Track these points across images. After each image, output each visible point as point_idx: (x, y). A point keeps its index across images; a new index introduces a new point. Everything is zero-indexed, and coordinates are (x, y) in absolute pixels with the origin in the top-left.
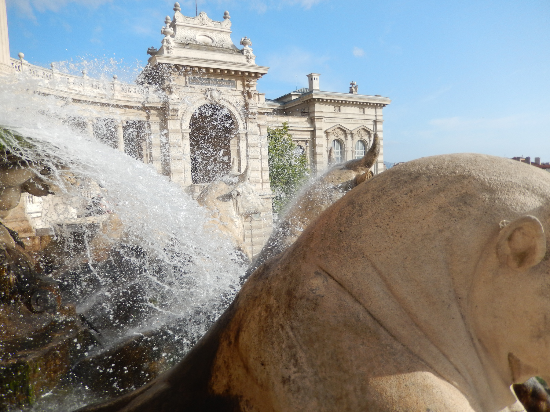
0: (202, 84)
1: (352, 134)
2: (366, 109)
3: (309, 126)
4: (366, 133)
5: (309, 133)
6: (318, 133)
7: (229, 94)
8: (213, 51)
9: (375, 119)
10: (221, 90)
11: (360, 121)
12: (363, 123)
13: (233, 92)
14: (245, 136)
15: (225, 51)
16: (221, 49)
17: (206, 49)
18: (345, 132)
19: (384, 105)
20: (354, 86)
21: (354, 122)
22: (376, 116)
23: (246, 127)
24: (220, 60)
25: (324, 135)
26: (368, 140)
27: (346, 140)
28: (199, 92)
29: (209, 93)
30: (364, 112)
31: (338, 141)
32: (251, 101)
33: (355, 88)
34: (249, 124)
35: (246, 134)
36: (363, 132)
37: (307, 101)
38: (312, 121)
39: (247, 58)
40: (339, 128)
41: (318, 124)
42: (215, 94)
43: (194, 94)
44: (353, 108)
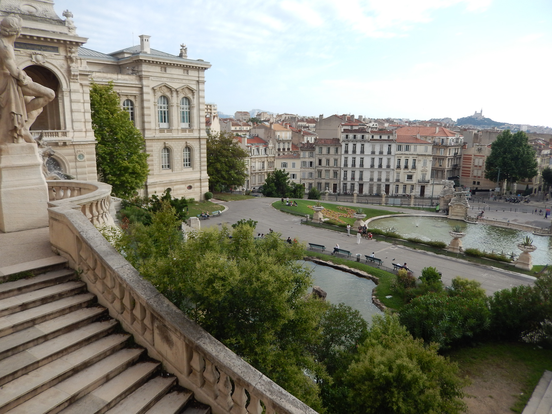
0: (27, 49)
1: (177, 91)
2: (190, 72)
3: (137, 83)
4: (190, 91)
5: (137, 89)
6: (145, 90)
7: (53, 58)
8: (37, 21)
9: (197, 79)
10: (45, 54)
11: (184, 81)
12: (187, 82)
13: (57, 57)
14: (68, 94)
15: (48, 21)
16: (43, 20)
17: (30, 19)
18: (170, 89)
19: (206, 69)
20: (184, 48)
21: (179, 82)
22: (199, 77)
23: (68, 86)
24: (43, 29)
25: (151, 92)
26: (191, 98)
27: (172, 96)
28: (25, 55)
29: (33, 56)
30: (188, 74)
31: (164, 97)
32: (73, 65)
33: (184, 50)
34: (72, 84)
35: (70, 92)
36: (187, 90)
37: (136, 61)
38: (141, 78)
39: (69, 28)
40: (165, 86)
41: (145, 82)
42: (39, 57)
43: (20, 57)
44: (177, 70)
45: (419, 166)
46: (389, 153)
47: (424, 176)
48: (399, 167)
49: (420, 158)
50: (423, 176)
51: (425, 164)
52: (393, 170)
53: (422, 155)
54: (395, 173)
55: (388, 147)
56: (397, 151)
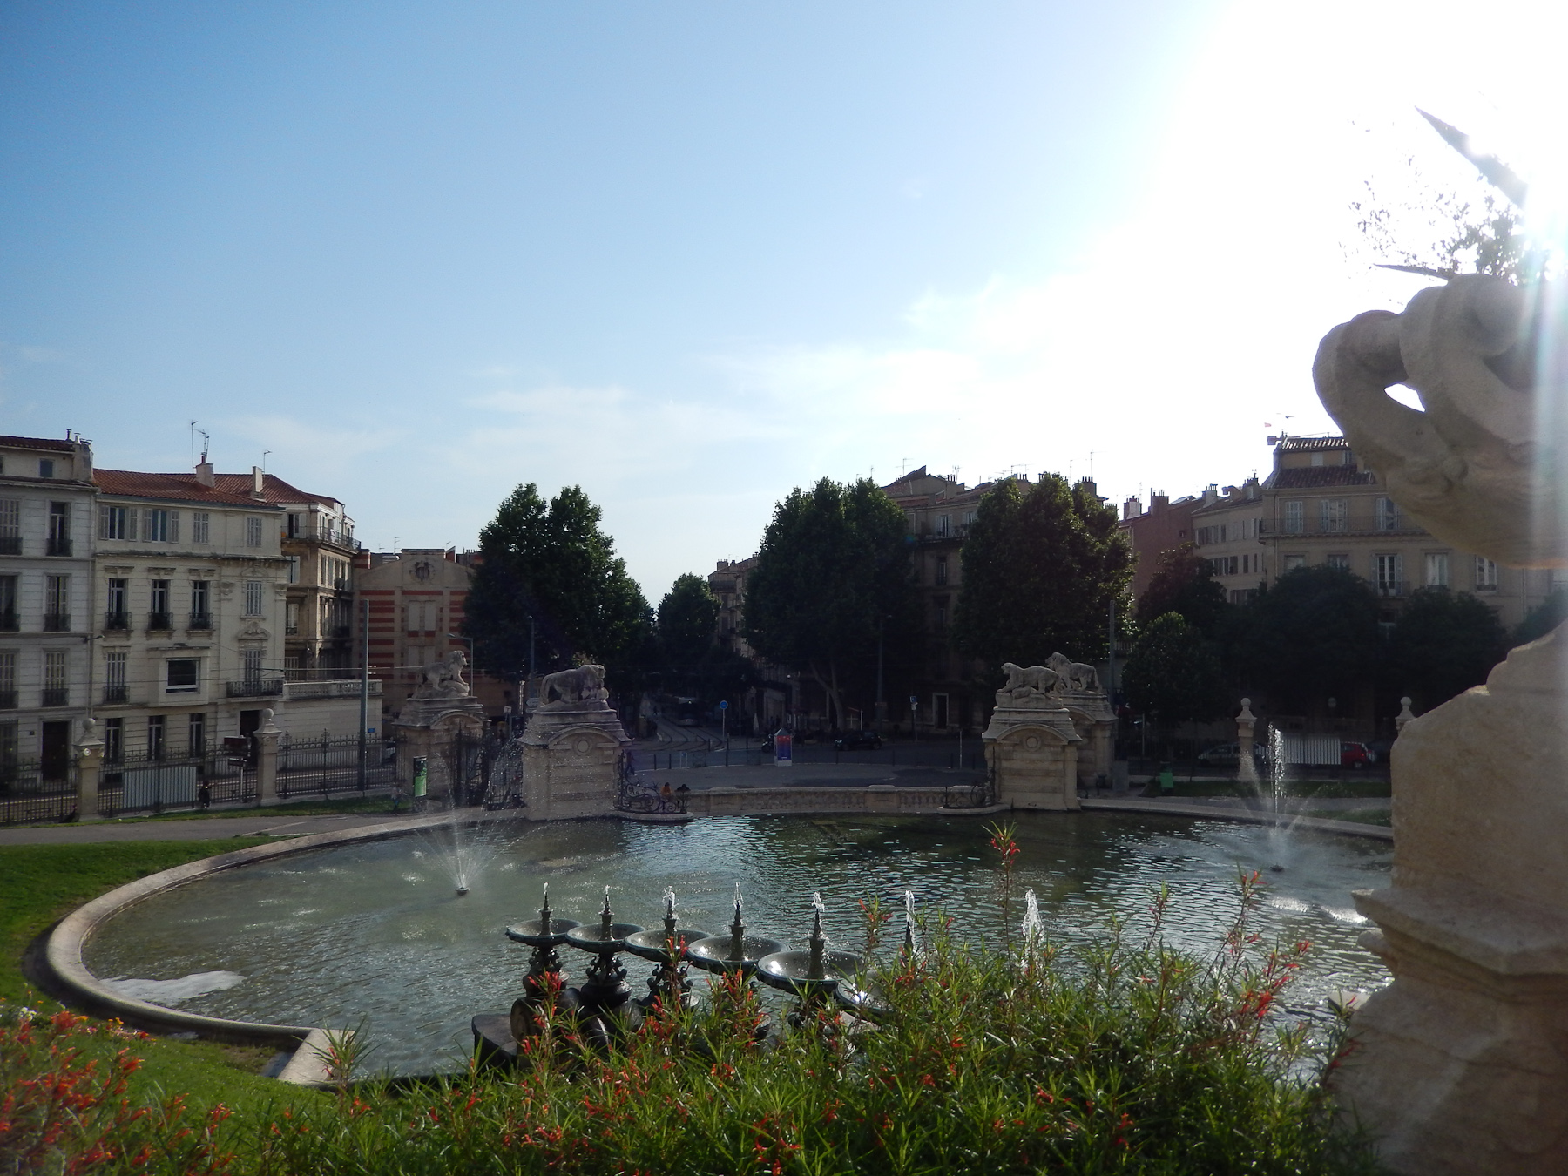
45: (227, 612)
46: (59, 545)
47: (252, 663)
48: (118, 621)
49: (229, 573)
50: (248, 668)
51: (253, 603)
52: (86, 639)
53: (236, 560)
54: (98, 655)
55: (47, 513)
56: (102, 535)
